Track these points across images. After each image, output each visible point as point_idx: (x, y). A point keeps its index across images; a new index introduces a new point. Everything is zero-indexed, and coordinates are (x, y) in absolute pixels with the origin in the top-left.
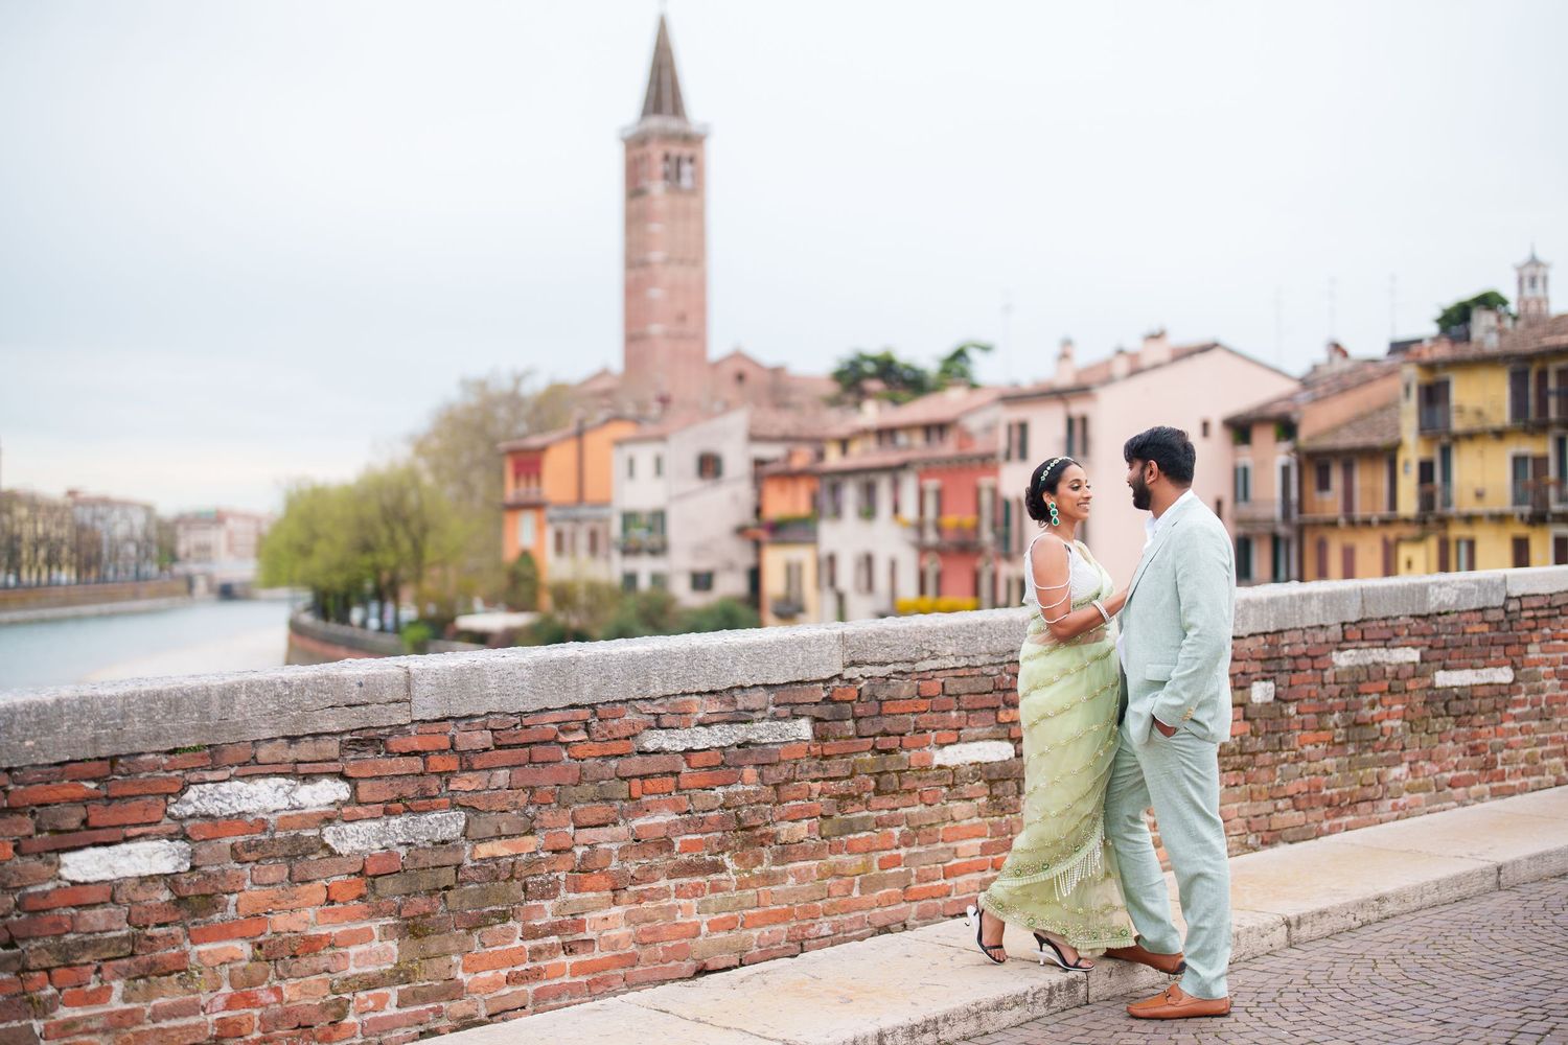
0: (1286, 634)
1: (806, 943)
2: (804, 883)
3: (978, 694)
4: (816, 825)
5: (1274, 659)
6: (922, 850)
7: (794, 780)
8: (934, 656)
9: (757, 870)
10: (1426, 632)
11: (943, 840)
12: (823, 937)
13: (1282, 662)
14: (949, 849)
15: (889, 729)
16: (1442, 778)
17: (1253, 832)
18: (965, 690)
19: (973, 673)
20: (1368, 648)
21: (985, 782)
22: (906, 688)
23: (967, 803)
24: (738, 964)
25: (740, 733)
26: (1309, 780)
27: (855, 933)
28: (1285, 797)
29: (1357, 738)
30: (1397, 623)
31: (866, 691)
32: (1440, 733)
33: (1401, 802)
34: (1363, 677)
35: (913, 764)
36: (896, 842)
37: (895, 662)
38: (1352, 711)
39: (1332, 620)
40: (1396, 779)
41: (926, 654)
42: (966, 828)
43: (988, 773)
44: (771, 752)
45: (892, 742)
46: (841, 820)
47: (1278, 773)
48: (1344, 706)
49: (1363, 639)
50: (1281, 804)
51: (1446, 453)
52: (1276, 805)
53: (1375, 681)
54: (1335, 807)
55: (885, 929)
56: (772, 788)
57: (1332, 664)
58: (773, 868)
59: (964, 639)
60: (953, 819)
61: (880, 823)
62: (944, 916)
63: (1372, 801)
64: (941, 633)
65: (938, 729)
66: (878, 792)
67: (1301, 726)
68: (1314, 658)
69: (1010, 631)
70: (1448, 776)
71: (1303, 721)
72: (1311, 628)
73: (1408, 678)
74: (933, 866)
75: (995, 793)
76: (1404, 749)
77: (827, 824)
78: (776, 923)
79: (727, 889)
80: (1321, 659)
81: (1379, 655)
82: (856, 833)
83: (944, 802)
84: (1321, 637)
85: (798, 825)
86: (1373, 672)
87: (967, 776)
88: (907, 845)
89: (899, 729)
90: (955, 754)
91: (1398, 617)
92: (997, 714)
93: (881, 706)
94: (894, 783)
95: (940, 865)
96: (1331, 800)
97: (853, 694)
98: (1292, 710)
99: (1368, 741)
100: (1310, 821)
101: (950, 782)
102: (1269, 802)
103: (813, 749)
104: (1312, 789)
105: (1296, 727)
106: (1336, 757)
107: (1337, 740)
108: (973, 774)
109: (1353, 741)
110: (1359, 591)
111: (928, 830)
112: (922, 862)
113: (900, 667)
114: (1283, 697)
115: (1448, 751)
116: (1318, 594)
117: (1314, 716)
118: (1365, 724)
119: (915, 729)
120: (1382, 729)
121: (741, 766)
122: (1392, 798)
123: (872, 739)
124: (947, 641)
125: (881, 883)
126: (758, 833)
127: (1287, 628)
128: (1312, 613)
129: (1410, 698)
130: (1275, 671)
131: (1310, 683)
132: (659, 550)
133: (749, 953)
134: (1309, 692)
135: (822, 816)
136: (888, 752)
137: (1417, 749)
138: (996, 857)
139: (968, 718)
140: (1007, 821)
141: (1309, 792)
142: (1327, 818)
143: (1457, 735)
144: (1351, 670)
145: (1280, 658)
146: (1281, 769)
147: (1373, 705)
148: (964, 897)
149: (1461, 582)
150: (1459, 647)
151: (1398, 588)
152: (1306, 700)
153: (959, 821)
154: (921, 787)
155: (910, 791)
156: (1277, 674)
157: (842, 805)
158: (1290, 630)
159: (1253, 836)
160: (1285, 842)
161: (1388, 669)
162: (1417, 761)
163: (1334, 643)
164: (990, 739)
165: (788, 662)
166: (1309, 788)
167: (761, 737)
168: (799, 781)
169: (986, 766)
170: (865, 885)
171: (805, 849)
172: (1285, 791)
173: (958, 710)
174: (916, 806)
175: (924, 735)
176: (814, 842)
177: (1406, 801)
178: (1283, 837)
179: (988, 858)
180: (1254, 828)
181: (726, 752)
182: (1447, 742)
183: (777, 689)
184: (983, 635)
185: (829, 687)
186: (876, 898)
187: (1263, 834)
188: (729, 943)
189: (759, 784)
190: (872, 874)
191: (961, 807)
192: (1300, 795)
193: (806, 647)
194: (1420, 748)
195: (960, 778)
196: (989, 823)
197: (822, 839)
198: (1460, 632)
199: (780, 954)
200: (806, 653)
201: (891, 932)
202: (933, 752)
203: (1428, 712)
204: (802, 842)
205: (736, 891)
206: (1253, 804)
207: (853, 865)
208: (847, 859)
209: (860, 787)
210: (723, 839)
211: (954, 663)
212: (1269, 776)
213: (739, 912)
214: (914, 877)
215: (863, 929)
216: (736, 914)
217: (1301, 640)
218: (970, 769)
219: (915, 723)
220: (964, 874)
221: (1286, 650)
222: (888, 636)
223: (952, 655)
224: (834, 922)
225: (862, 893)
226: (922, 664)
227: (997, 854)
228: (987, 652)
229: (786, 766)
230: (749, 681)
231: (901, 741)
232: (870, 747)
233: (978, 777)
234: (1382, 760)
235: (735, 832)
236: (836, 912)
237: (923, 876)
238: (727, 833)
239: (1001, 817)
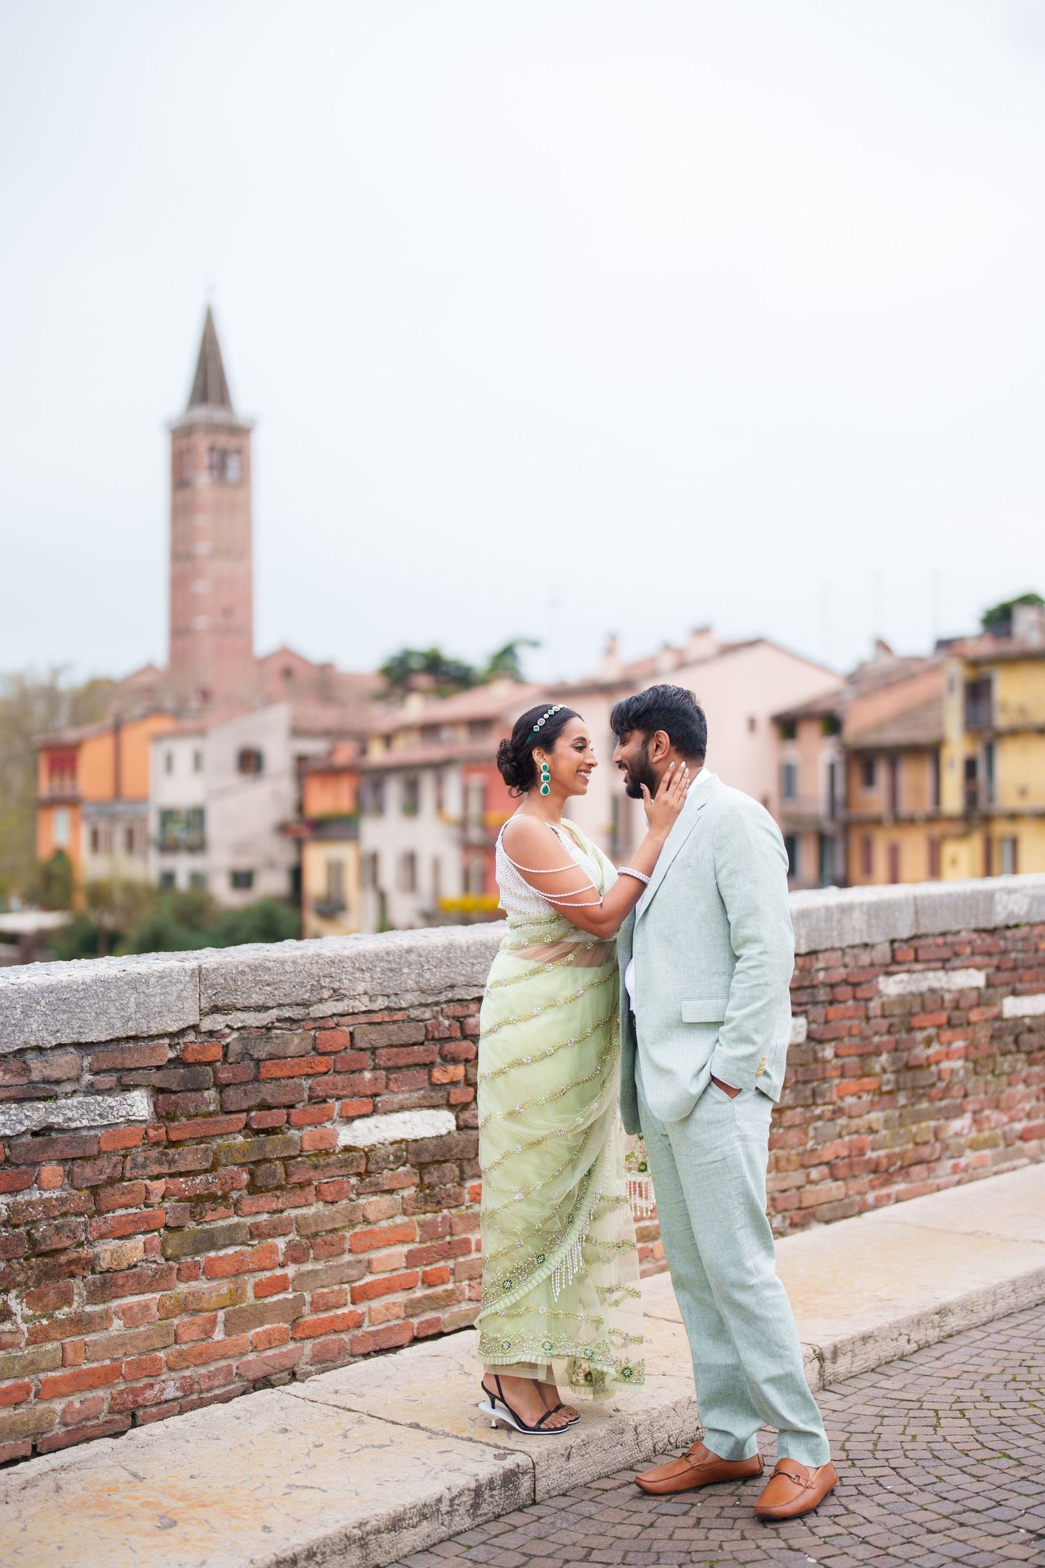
0: (821, 956)
1: (140, 1413)
2: (137, 1327)
3: (402, 1046)
4: (157, 1242)
5: (806, 988)
6: (319, 1266)
7: (122, 1179)
8: (337, 995)
9: (60, 1314)
10: (993, 950)
11: (350, 1251)
12: (166, 1401)
13: (816, 991)
14: (360, 1261)
15: (270, 1100)
16: (1011, 1130)
17: (778, 1212)
18: (384, 1042)
19: (396, 1018)
20: (923, 971)
21: (413, 1166)
22: (296, 1041)
23: (387, 1197)
24: (29, 1453)
25: (36, 1114)
26: (850, 1141)
27: (217, 1392)
28: (820, 1164)
29: (909, 1084)
30: (957, 939)
31: (236, 1048)
32: (1009, 1074)
33: (963, 1162)
34: (917, 1009)
35: (306, 1146)
36: (281, 1258)
37: (280, 1005)
38: (903, 1051)
39: (879, 938)
40: (957, 1135)
41: (326, 994)
42: (385, 1231)
43: (417, 1155)
44: (85, 1140)
45: (275, 1118)
46: (193, 1231)
47: (811, 1133)
48: (893, 1045)
49: (917, 960)
50: (814, 1174)
52: (808, 1175)
53: (931, 1012)
54: (882, 1173)
55: (263, 1382)
56: (86, 1192)
57: (879, 992)
58: (88, 1309)
59: (383, 972)
60: (366, 1221)
61: (256, 1233)
62: (353, 1356)
63: (928, 1162)
64: (348, 964)
65: (345, 1097)
66: (254, 1188)
67: (839, 1073)
68: (856, 985)
69: (449, 959)
70: (1019, 1126)
71: (843, 1067)
72: (853, 947)
73: (971, 1008)
74: (336, 1288)
75: (427, 1180)
76: (966, 1095)
77: (175, 1239)
78: (92, 1387)
79: (12, 1345)
80: (864, 986)
81: (936, 979)
82: (219, 1249)
83: (353, 1196)
84: (865, 959)
85: (128, 1244)
86: (927, 1002)
87: (386, 1160)
88: (296, 1260)
89: (286, 1100)
90: (370, 1130)
91: (958, 932)
92: (430, 1071)
93: (258, 1068)
94: (278, 1176)
95: (346, 1286)
96: (878, 1164)
97: (215, 1052)
98: (828, 1052)
99: (923, 1087)
100: (851, 1193)
101: (362, 1169)
102: (801, 1171)
103: (152, 1133)
104: (855, 1153)
105: (834, 1073)
106: (883, 1110)
107: (885, 1088)
108: (396, 1157)
109: (904, 1089)
110: (911, 900)
111: (329, 1238)
112: (320, 1283)
113: (287, 1013)
114: (817, 1036)
115: (1018, 1097)
116: (861, 905)
117: (855, 1059)
118: (919, 1067)
119: (310, 1098)
120: (940, 1072)
121: (36, 1163)
122: (952, 1157)
123: (245, 1114)
124: (358, 975)
125: (258, 1316)
126: (63, 1259)
127: (823, 947)
128: (853, 929)
129: (974, 1032)
130: (806, 1004)
131: (850, 1018)
133: (49, 1435)
134: (850, 1028)
135: (167, 1227)
136: (270, 1131)
137: (982, 1096)
138: (428, 1268)
139: (388, 1079)
140: (444, 1218)
141: (849, 1156)
142: (873, 1188)
143: (1029, 1076)
144: (902, 999)
145: (813, 987)
146: (815, 1129)
147: (928, 1042)
148: (382, 1327)
149: (1033, 887)
150: (1030, 967)
151: (959, 896)
152: (846, 1039)
153: (375, 1223)
154: (318, 1178)
155: (302, 1186)
156: (809, 1007)
157: (198, 1210)
158: (826, 950)
159: (779, 1217)
160: (819, 1221)
161: (947, 997)
162: (981, 1110)
163: (881, 965)
164: (421, 1107)
165: (113, 1010)
166: (851, 1151)
167: (70, 1119)
168: (130, 1180)
169: (414, 1144)
170: (233, 1321)
171: (139, 1277)
172: (820, 1156)
173: (374, 1069)
174: (312, 1204)
175: (324, 1105)
176: (154, 1266)
177: (970, 1160)
178: (818, 1214)
179: (418, 1269)
180: (781, 1205)
181: (13, 1142)
182: (1017, 1084)
183: (97, 1049)
184: (410, 965)
185: (178, 1044)
186: (250, 1338)
187: (793, 1213)
188: (14, 1423)
189: (67, 1187)
190: (244, 1305)
191: (378, 1202)
192: (838, 1161)
193: (143, 988)
194: (986, 1093)
195: (377, 1163)
196: (418, 1222)
197: (167, 1260)
198: (1033, 948)
199: (98, 1432)
200: (142, 996)
201: (273, 1386)
202: (337, 1128)
203: (995, 1049)
204: (135, 1266)
205: (27, 1344)
206: (779, 1175)
207: (214, 1294)
208: (205, 1286)
209: (226, 1182)
210: (7, 1270)
211: (368, 1004)
212: (800, 1138)
213: (32, 1377)
214: (308, 1305)
215: (229, 1384)
216: (27, 1380)
217: (840, 963)
218: (392, 1149)
219: (310, 1088)
220: (382, 1295)
221: (821, 975)
222: (269, 969)
223: (365, 993)
224: (184, 1377)
225: (228, 1333)
226: (320, 1006)
227: (430, 1264)
228: (415, 987)
229: (109, 1159)
230: (50, 1038)
231: (289, 1115)
232: (242, 1126)
233: (404, 1160)
234: (940, 1111)
235: (27, 1259)
236: (188, 1364)
237: (321, 1302)
238: (14, 1261)
239: (436, 1212)
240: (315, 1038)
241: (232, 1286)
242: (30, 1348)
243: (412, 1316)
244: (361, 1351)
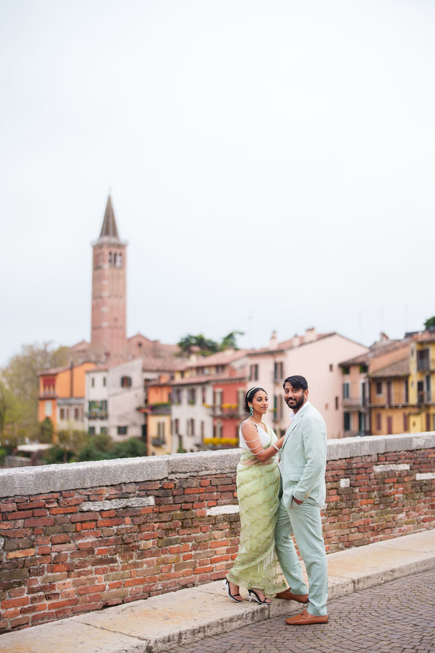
0: (354, 459)
1: (151, 593)
2: (150, 567)
3: (225, 485)
4: (156, 542)
5: (350, 469)
6: (201, 552)
7: (147, 523)
8: (207, 469)
9: (130, 562)
10: (412, 457)
11: (210, 548)
12: (158, 590)
14: (213, 551)
15: (187, 500)
16: (419, 518)
17: (341, 542)
18: (220, 483)
19: (223, 476)
20: (388, 464)
21: (228, 522)
22: (195, 483)
23: (221, 531)
24: (121, 603)
25: (124, 503)
26: (365, 520)
27: (172, 588)
28: (354, 527)
29: (384, 502)
30: (400, 453)
31: (178, 484)
32: (418, 499)
33: (403, 528)
34: (386, 477)
35: (198, 515)
36: (190, 549)
37: (190, 472)
38: (382, 491)
39: (373, 453)
40: (400, 519)
41: (203, 469)
42: (220, 542)
43: (229, 519)
44: (137, 511)
45: (189, 506)
46: (167, 539)
47: (352, 517)
48: (378, 489)
49: (386, 461)
50: (353, 530)
51: (428, 378)
52: (351, 531)
53: (391, 478)
54: (375, 531)
55: (185, 586)
56: (137, 526)
57: (373, 471)
58: (137, 561)
59: (220, 462)
60: (215, 539)
61: (183, 541)
62: (211, 580)
63: (391, 528)
64: (210, 460)
65: (209, 500)
66: (183, 527)
67: (361, 497)
68: (366, 468)
70: (422, 517)
71: (362, 495)
72: (365, 456)
73: (405, 477)
74: (206, 559)
75: (232, 527)
76: (403, 506)
77: (161, 541)
78: (138, 584)
79: (117, 570)
80: (369, 469)
81: (393, 467)
82: (173, 545)
83: (211, 531)
84: (369, 460)
85: (148, 542)
86: (390, 474)
87: (220, 520)
88: (195, 550)
89: (192, 500)
90: (216, 511)
91: (400, 451)
92: (233, 493)
93: (184, 490)
94: (190, 524)
95: (209, 558)
96: (374, 528)
97: (172, 486)
98: (357, 490)
99: (389, 503)
100: (365, 537)
101: (213, 523)
102: (348, 529)
103: (155, 509)
104: (366, 524)
105: (359, 497)
106: (375, 510)
107: (376, 503)
108: (223, 519)
109: (382, 503)
110: (384, 441)
111: (204, 543)
112: (201, 557)
113: (192, 474)
114: (353, 485)
115: (422, 507)
116: (367, 442)
117: (366, 493)
118: (387, 496)
119: (199, 500)
120: (394, 498)
121: (124, 517)
122: (399, 527)
123: (180, 504)
124: (213, 463)
125: (184, 566)
126: (131, 545)
128: (365, 450)
129: (406, 485)
130: (350, 474)
131: (364, 479)
132: (104, 417)
133: (127, 598)
134: (364, 483)
135: (159, 538)
136: (187, 510)
138: (233, 554)
139: (221, 495)
140: (237, 539)
141: (364, 525)
142: (372, 536)
143: (425, 500)
144: (381, 473)
145: (352, 469)
146: (353, 515)
147: (390, 488)
148: (219, 572)
149: (426, 436)
150: (425, 463)
151: (400, 439)
152: (363, 486)
153: (217, 539)
154: (201, 525)
155: (196, 527)
156: (350, 475)
157: (167, 533)
158: (356, 457)
159: (341, 544)
160: (354, 546)
161: (397, 473)
162: (409, 511)
163: (374, 462)
164: (231, 504)
165: (145, 472)
166: (365, 523)
167: (133, 504)
168: (149, 523)
169: (228, 515)
170: (177, 567)
171: (151, 552)
172: (354, 524)
173: (217, 492)
174: (199, 533)
175: (203, 503)
176: (155, 549)
177: (405, 528)
178: (354, 544)
179: (230, 554)
180: (342, 540)
181: (118, 510)
182: (421, 503)
183: (140, 484)
184: (227, 460)
185: (162, 483)
186: (182, 573)
187: (346, 543)
188: (118, 593)
189: (132, 524)
190: (180, 562)
191: (218, 533)
192: (361, 526)
193: (153, 466)
194: (410, 506)
195: (218, 521)
196: (230, 540)
197: (159, 547)
198: (426, 457)
199: (140, 598)
200: (153, 468)
201: (188, 588)
202: (206, 510)
203: (413, 491)
204: (150, 549)
205: (121, 570)
206: (341, 530)
207: (172, 558)
208: (169, 556)
209: (175, 525)
210: (116, 548)
211: (215, 472)
212: (348, 518)
213: (122, 580)
214: (198, 563)
215: (176, 586)
216: (121, 581)
217: (361, 461)
218: (222, 517)
219: (199, 497)
220: (219, 562)
221: (354, 465)
222: (187, 461)
223: (214, 469)
224: (163, 583)
225: (175, 571)
226: (202, 472)
227: (233, 553)
228: (229, 467)
229: (143, 516)
230: (128, 480)
231: (193, 505)
232: (179, 508)
233: (225, 520)
234: (395, 511)
235: (121, 545)
236: (164, 579)
237: (202, 563)
238: (118, 545)
239: (235, 537)
240: (200, 482)
241: (177, 556)
242: (122, 571)
243: (228, 569)
244: (213, 579)
